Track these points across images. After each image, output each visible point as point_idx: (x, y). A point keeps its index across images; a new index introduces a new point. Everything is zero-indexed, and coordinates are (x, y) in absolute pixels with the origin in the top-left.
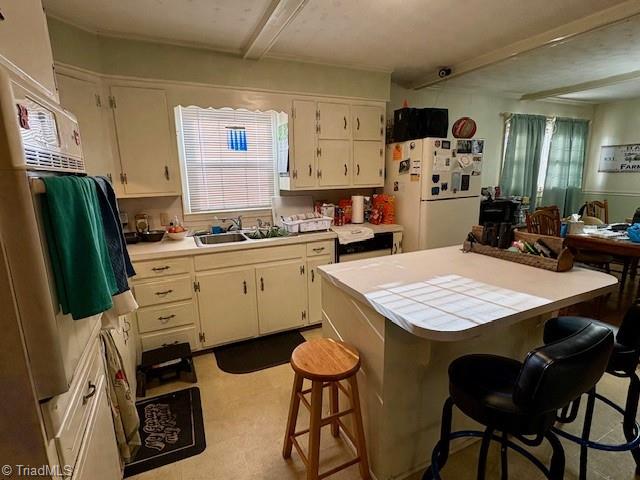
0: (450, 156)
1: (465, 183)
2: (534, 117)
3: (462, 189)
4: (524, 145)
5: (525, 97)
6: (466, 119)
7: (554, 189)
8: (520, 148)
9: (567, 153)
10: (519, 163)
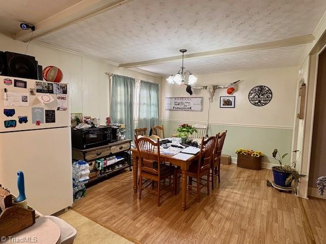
0: (28, 94)
1: (50, 116)
2: (127, 78)
3: (47, 122)
4: (123, 93)
5: (121, 66)
6: (51, 67)
7: (144, 119)
8: (121, 95)
9: (149, 100)
10: (121, 103)
